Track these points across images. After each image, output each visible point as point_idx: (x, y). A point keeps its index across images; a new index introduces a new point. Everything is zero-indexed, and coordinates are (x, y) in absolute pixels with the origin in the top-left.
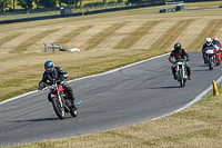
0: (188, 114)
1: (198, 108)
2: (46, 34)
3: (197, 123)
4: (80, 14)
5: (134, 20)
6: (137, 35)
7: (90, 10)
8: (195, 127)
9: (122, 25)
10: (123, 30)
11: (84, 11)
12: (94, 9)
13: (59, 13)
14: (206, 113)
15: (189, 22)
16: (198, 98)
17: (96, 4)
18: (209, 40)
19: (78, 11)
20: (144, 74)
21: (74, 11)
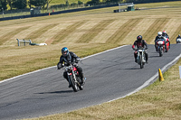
0: (138, 97)
1: (146, 92)
2: (18, 31)
3: (146, 104)
4: (47, 14)
5: (92, 19)
6: (95, 31)
7: (55, 11)
8: (143, 107)
9: (82, 23)
10: (83, 27)
11: (50, 11)
12: (58, 10)
13: (29, 13)
14: (153, 96)
15: (138, 20)
16: (146, 84)
17: (60, 6)
18: (161, 33)
19: (45, 12)
20: (101, 64)
21: (42, 12)
